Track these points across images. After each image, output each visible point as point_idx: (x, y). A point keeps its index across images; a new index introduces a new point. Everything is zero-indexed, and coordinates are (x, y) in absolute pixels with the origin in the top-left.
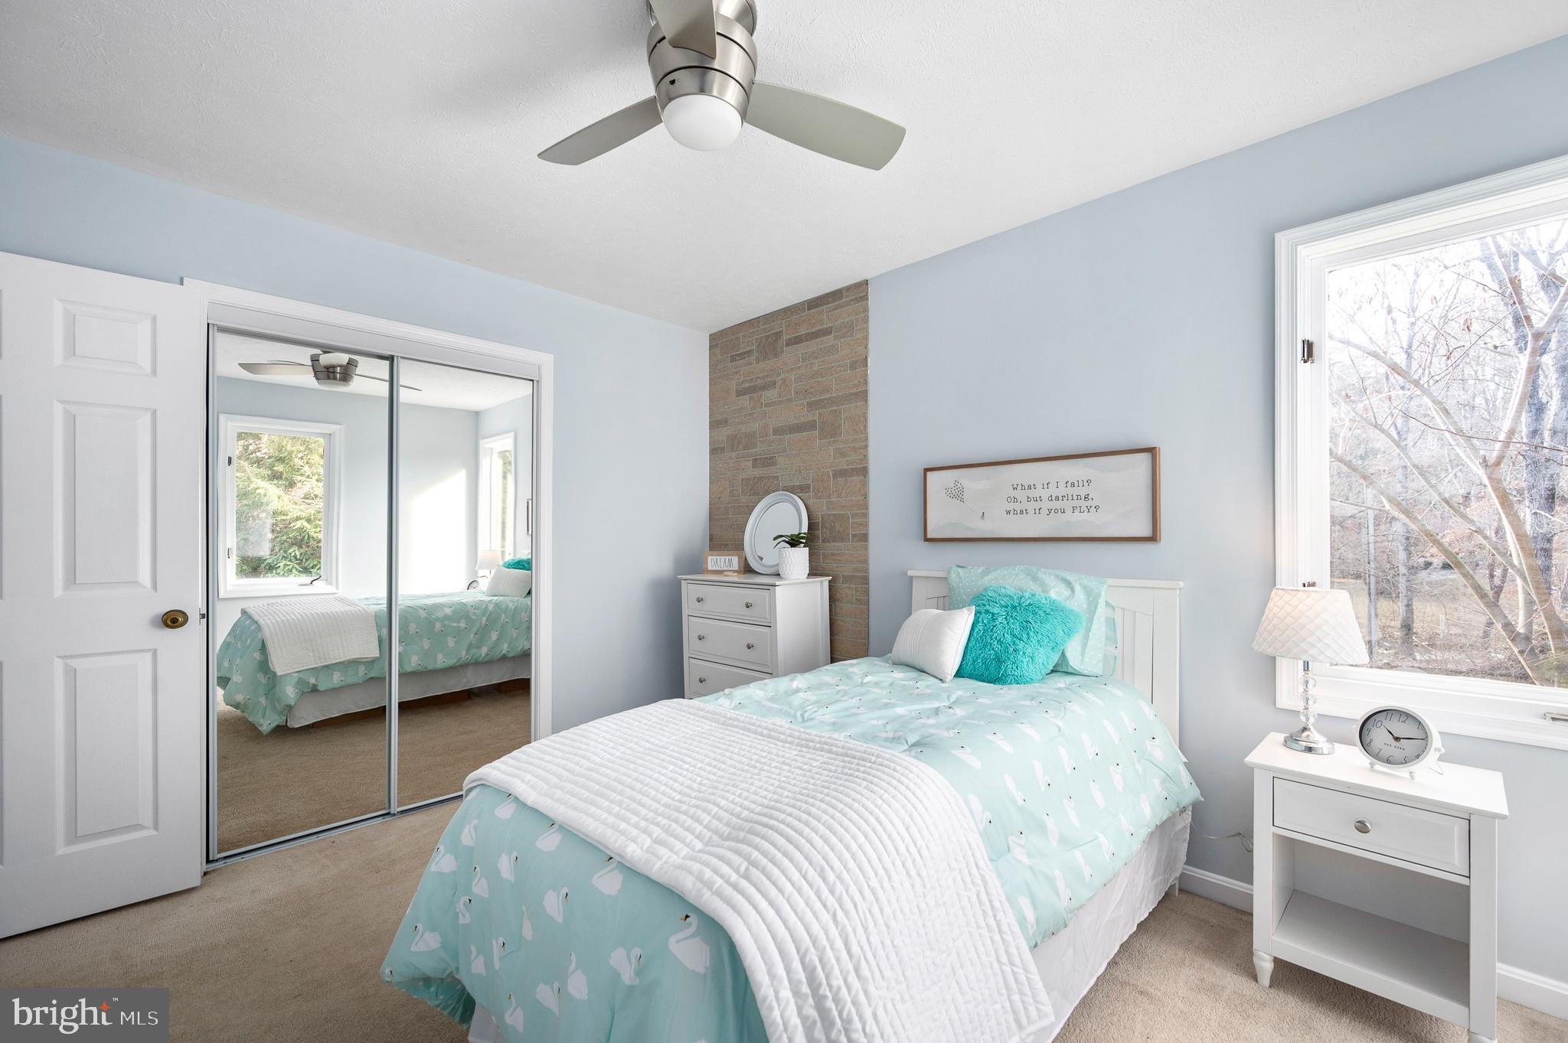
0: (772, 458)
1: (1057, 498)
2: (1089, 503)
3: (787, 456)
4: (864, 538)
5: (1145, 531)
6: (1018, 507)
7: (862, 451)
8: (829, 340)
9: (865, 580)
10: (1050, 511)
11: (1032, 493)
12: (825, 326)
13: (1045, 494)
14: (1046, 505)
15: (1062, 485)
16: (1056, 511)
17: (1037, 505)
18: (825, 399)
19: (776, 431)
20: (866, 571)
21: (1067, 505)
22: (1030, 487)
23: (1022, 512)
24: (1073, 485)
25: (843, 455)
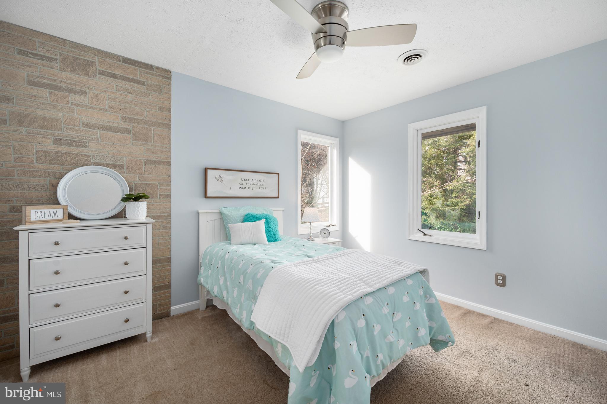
0: (79, 142)
1: (255, 184)
2: (263, 187)
3: (100, 144)
4: (169, 196)
5: (277, 196)
6: (243, 186)
7: (167, 153)
8: (143, 88)
9: (169, 217)
10: (253, 188)
11: (247, 182)
12: (139, 79)
13: (252, 183)
14: (252, 186)
15: (256, 180)
16: (255, 188)
17: (249, 186)
18: (138, 119)
19: (85, 125)
20: (170, 212)
21: (258, 187)
22: (247, 180)
23: (244, 188)
24: (259, 181)
25: (153, 152)
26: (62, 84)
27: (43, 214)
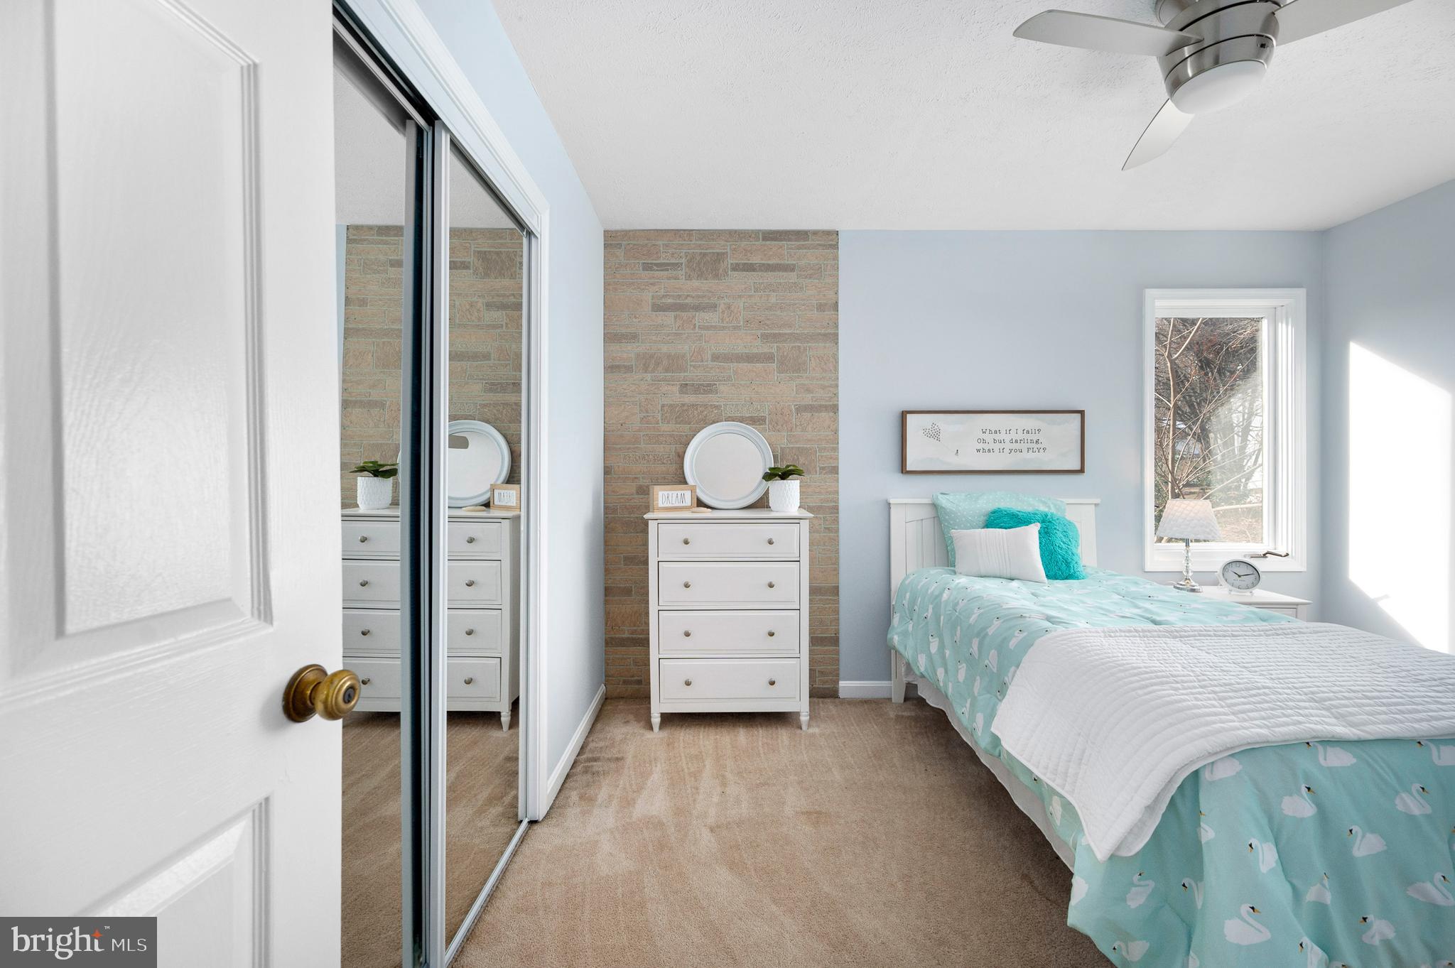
0: (709, 385)
1: (1016, 441)
2: (1039, 446)
3: (733, 385)
4: (835, 470)
5: (1078, 467)
6: (986, 447)
7: (831, 389)
8: (792, 277)
9: (835, 509)
10: (1011, 450)
11: (998, 437)
12: (786, 262)
13: (1007, 438)
14: (1008, 446)
15: (1020, 431)
16: (1016, 451)
17: (1002, 446)
18: (786, 334)
19: (716, 358)
20: (837, 501)
21: (1024, 446)
22: (996, 432)
23: (989, 451)
24: (1028, 432)
25: (808, 391)
26: (689, 301)
27: (670, 498)
